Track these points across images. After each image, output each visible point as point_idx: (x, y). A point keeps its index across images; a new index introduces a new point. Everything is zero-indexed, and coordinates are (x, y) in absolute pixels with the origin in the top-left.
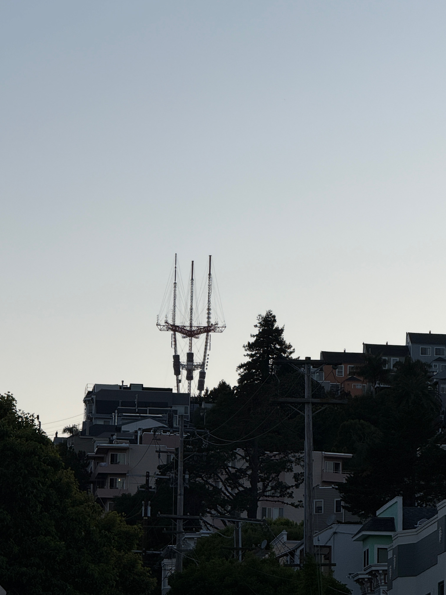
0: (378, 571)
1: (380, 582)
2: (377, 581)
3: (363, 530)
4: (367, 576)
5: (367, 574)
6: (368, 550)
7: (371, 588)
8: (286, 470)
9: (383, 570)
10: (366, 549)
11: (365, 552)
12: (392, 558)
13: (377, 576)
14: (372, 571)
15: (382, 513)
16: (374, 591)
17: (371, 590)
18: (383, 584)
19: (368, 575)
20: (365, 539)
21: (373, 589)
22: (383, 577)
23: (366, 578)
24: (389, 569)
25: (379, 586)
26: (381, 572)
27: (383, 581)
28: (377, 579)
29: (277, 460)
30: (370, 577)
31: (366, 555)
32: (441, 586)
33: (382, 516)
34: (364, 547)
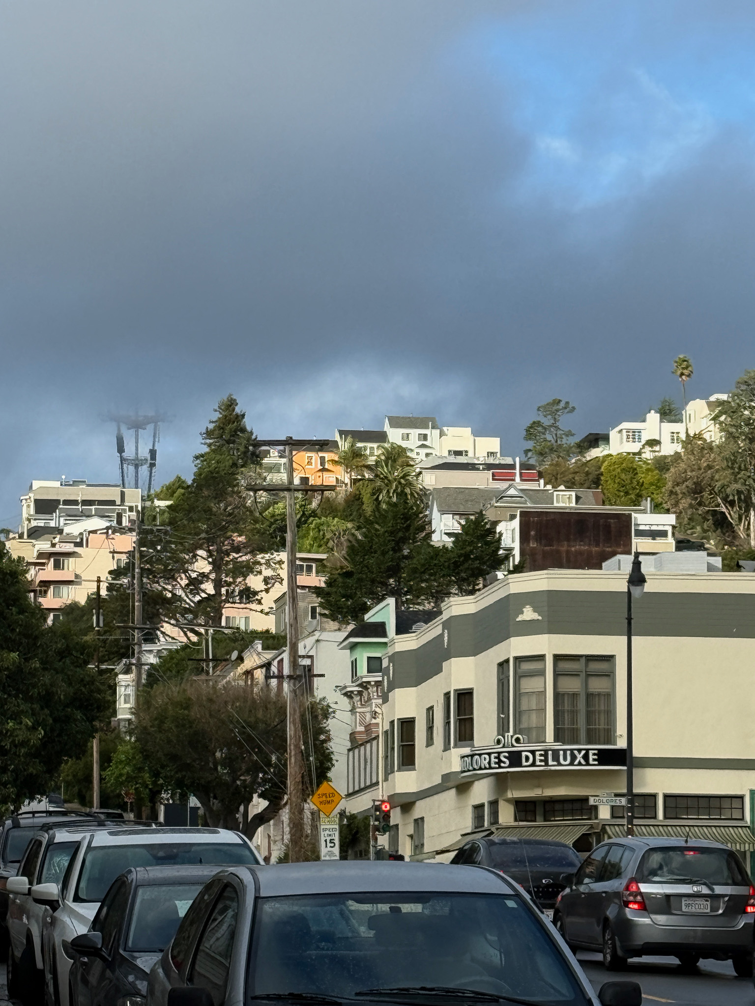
0: (369, 682)
1: (371, 695)
2: (369, 694)
3: (350, 637)
4: (357, 689)
5: (357, 686)
6: (356, 660)
7: (361, 702)
8: (255, 573)
9: (376, 682)
10: (353, 659)
11: (352, 662)
12: (388, 667)
13: (369, 688)
14: (361, 683)
15: (371, 617)
17: (361, 704)
18: (375, 697)
20: (353, 647)
21: (363, 703)
22: (375, 689)
23: (356, 691)
24: (383, 679)
25: (371, 700)
26: (373, 683)
27: (375, 694)
28: (368, 692)
29: (244, 561)
30: (360, 689)
31: (354, 664)
32: (447, 695)
33: (372, 620)
34: (351, 656)
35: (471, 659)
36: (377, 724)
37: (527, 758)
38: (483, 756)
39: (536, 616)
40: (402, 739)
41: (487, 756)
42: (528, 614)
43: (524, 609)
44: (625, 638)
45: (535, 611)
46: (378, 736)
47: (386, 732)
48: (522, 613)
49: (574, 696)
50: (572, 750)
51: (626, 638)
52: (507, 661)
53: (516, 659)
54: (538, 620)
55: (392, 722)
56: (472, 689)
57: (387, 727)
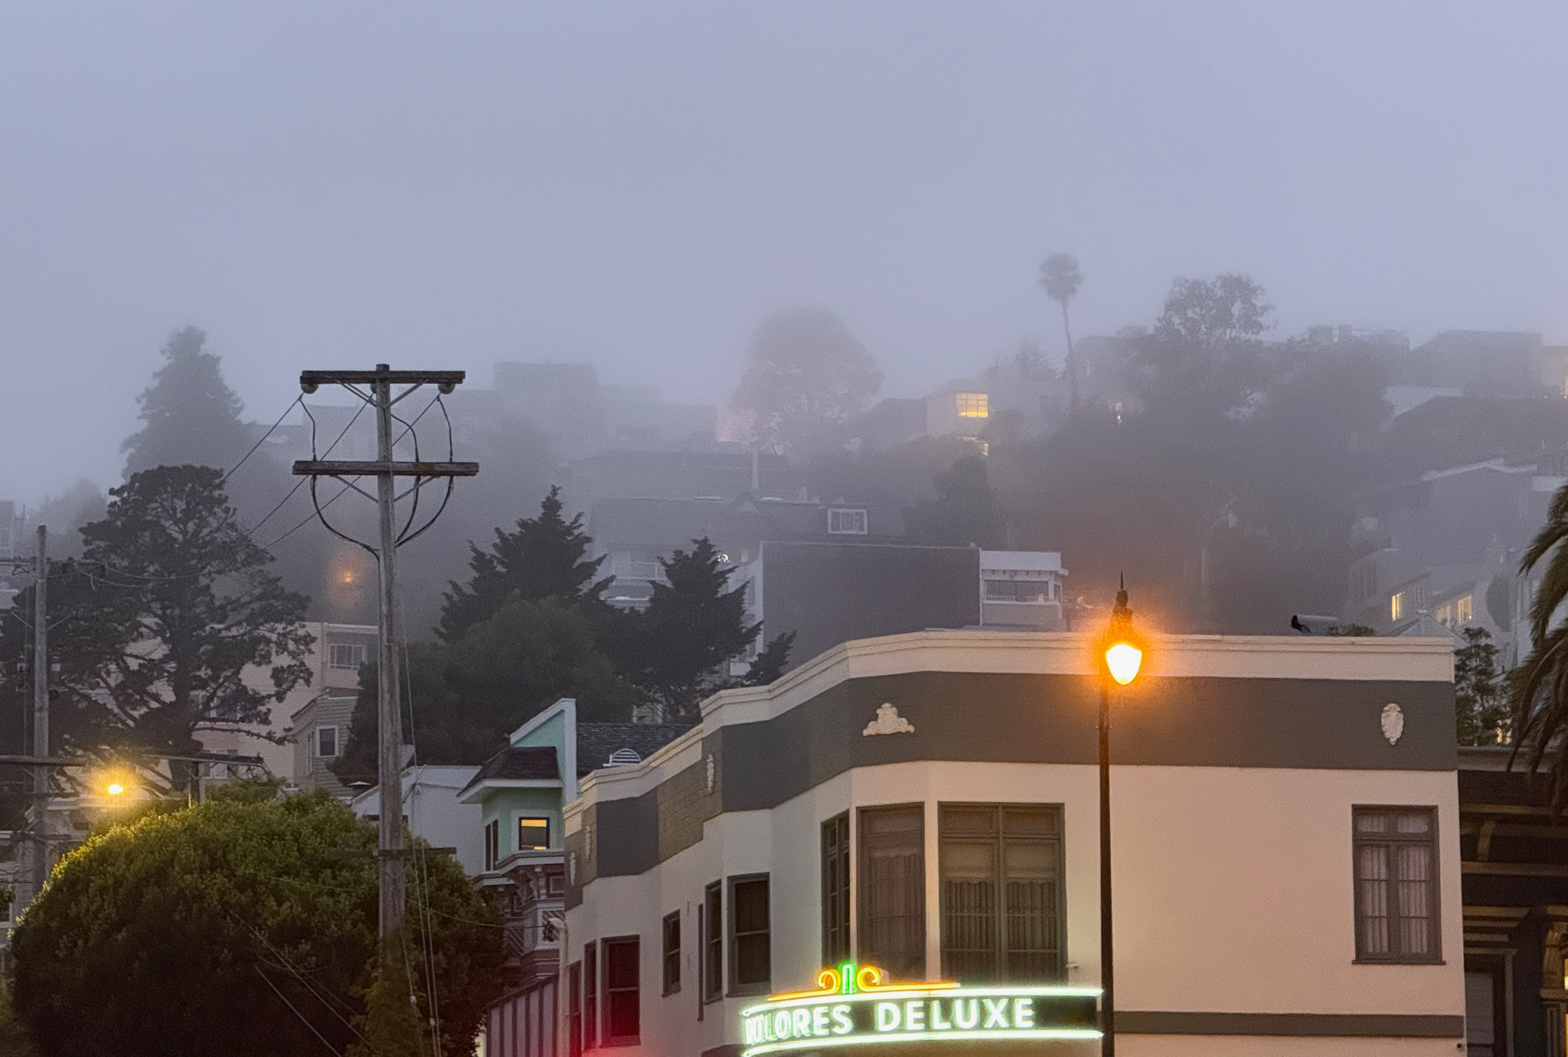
0: (532, 867)
1: (535, 893)
2: (530, 891)
3: (485, 778)
4: (504, 881)
5: (503, 876)
6: (496, 823)
7: (512, 908)
8: (257, 660)
9: (545, 866)
10: (490, 821)
11: (488, 828)
12: (580, 834)
13: (529, 880)
14: (515, 870)
15: (524, 737)
16: (520, 914)
17: (513, 914)
18: (543, 897)
19: (506, 879)
20: (489, 799)
21: (516, 911)
22: (542, 882)
23: (501, 886)
24: (568, 861)
25: (535, 903)
26: (538, 870)
27: (544, 891)
28: (529, 886)
29: (233, 637)
30: (512, 882)
31: (492, 833)
32: (713, 892)
33: (530, 744)
34: (485, 816)
35: (765, 814)
36: (556, 952)
37: (888, 1017)
38: (797, 1012)
39: (904, 726)
40: (612, 980)
41: (805, 1012)
42: (888, 721)
43: (878, 711)
44: (1095, 770)
45: (900, 715)
46: (557, 977)
47: (574, 969)
48: (876, 718)
49: (985, 888)
50: (980, 999)
51: (1097, 769)
52: (844, 818)
53: (863, 811)
54: (908, 732)
55: (590, 949)
56: (767, 875)
57: (577, 955)
